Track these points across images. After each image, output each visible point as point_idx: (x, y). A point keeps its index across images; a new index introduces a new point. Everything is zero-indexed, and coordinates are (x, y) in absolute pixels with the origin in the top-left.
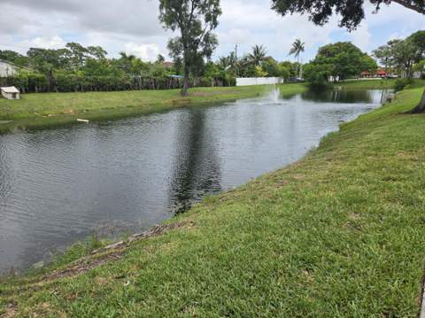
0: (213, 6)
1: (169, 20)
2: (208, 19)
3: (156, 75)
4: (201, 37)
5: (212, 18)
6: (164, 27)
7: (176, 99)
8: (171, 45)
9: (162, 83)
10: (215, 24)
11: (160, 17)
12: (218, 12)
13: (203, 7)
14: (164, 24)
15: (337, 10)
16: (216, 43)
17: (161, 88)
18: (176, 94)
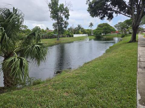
0: (67, 14)
1: (54, 17)
2: (66, 17)
3: (49, 34)
4: (63, 22)
5: (67, 17)
6: (52, 20)
7: (56, 41)
8: (54, 25)
9: (51, 37)
10: (68, 18)
11: (50, 16)
12: (69, 15)
13: (64, 13)
14: (52, 19)
15: (106, 16)
16: (68, 24)
17: (50, 38)
18: (56, 40)
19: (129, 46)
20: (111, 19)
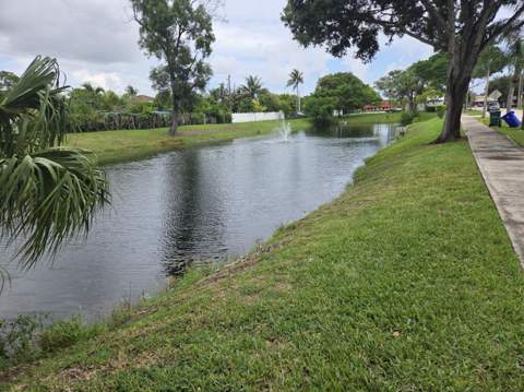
0: (204, 31)
1: (153, 46)
2: (199, 45)
3: (135, 111)
4: (193, 66)
5: (205, 44)
6: (145, 54)
7: (165, 139)
8: (154, 76)
9: (148, 123)
10: (209, 51)
11: (140, 42)
12: (211, 38)
13: (193, 32)
14: (146, 50)
15: (354, 42)
16: (211, 74)
17: (143, 128)
18: (164, 134)
19: (442, 158)
20: (372, 54)
